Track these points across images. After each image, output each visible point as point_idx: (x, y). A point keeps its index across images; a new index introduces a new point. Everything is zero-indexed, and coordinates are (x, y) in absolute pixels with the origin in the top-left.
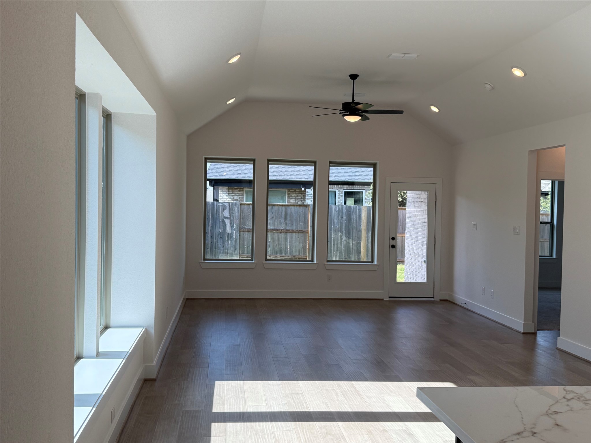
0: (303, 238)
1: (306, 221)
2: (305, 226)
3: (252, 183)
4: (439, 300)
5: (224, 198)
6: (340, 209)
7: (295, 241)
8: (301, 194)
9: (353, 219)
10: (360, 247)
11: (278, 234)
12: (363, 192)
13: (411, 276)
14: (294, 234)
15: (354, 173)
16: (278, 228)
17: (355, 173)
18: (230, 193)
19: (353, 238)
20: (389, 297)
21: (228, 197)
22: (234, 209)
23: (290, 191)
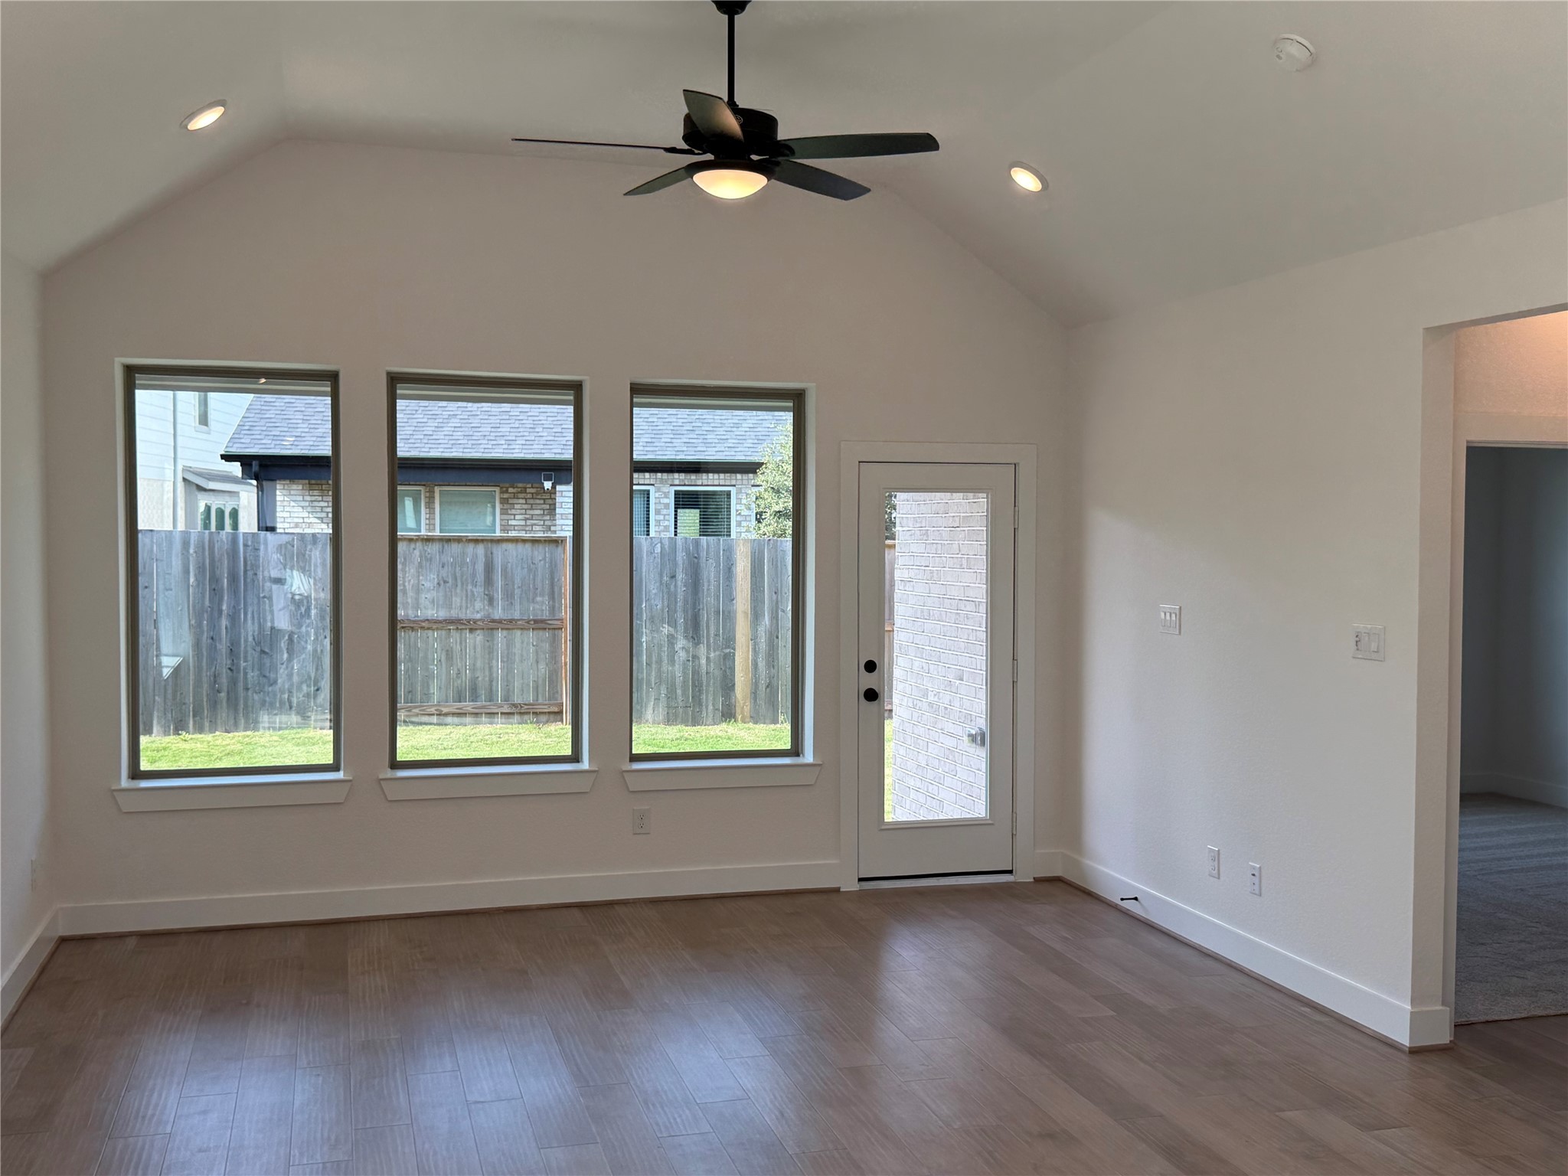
0: (547, 646)
1: (556, 589)
2: (554, 607)
3: (329, 467)
4: (1032, 880)
5: (296, 515)
6: (667, 549)
7: (522, 656)
8: (542, 502)
9: (709, 581)
10: (732, 669)
11: (464, 635)
12: (730, 491)
13: (918, 784)
14: (518, 633)
15: (703, 437)
16: (462, 616)
17: (706, 437)
18: (314, 498)
19: (708, 641)
20: (860, 880)
21: (309, 512)
22: (310, 556)
23: (507, 492)
